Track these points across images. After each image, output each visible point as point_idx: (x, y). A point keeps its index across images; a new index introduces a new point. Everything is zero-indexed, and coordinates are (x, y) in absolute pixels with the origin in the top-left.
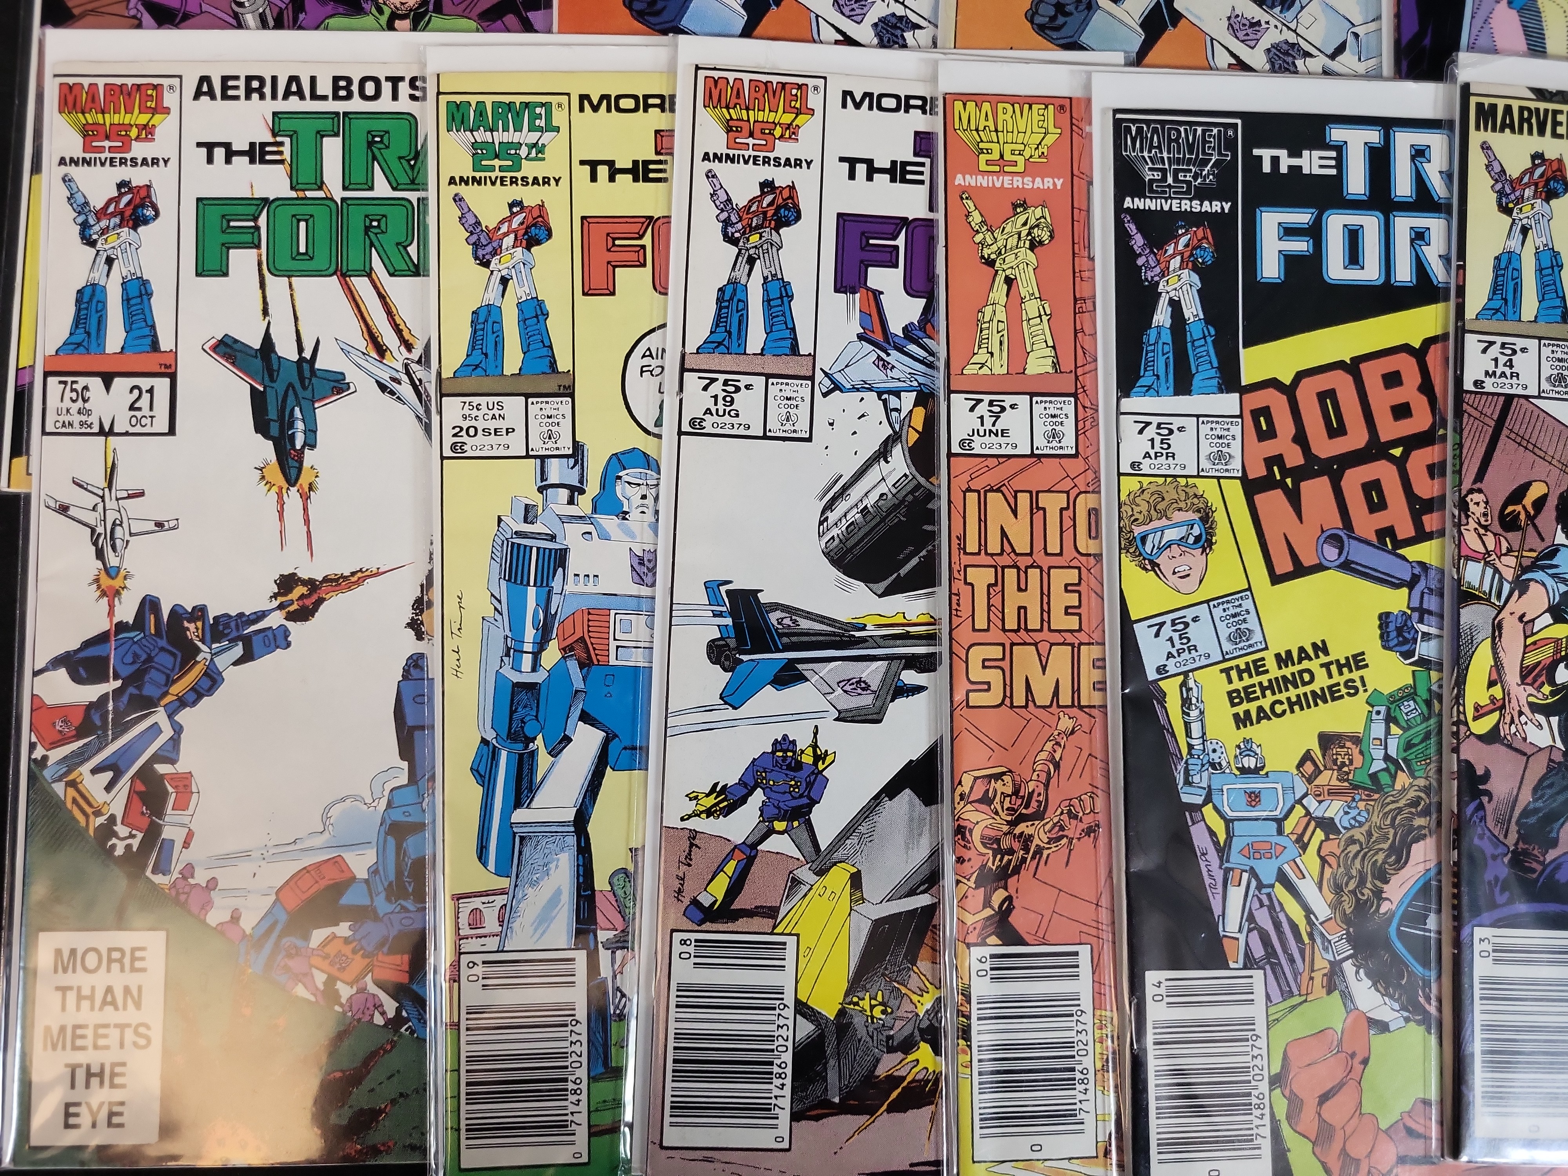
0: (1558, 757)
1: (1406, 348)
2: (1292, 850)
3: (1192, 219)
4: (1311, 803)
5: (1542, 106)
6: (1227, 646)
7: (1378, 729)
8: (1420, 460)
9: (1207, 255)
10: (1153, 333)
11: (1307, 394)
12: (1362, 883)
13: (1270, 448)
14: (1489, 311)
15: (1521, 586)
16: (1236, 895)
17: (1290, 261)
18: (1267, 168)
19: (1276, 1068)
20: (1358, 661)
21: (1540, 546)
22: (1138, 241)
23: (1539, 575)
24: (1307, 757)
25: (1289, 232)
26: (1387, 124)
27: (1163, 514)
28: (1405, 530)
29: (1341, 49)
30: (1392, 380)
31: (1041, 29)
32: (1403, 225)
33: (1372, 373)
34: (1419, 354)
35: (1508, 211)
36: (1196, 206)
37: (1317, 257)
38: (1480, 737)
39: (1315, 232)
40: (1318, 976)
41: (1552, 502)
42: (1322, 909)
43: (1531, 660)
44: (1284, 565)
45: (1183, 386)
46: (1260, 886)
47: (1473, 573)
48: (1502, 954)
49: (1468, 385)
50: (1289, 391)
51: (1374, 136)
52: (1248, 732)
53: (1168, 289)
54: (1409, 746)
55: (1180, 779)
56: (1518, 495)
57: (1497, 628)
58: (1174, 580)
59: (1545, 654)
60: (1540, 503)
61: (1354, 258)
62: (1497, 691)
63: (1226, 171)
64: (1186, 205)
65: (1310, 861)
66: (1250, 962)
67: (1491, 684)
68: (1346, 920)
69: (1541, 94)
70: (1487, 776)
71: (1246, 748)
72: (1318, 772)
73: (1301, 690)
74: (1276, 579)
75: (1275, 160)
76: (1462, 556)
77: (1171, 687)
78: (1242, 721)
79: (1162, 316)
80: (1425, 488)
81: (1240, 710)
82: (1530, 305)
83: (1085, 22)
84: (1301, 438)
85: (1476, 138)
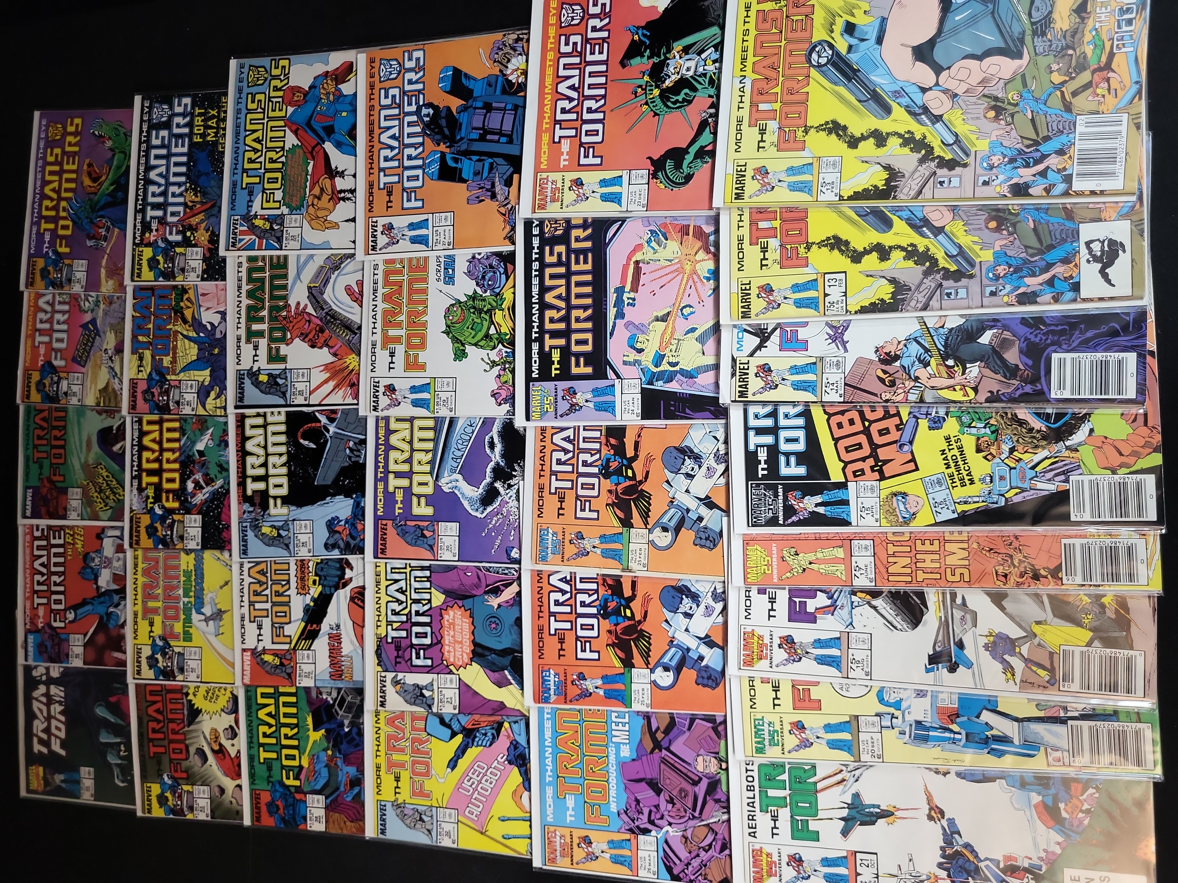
0: (983, 364)
1: (828, 420)
2: (1022, 464)
3: (785, 499)
4: (1003, 457)
5: (738, 374)
6: (944, 487)
7: (974, 431)
8: (869, 415)
9: (798, 494)
10: (828, 513)
11: (847, 457)
12: (1034, 437)
13: (868, 471)
14: (814, 391)
15: (917, 379)
16: (1040, 486)
17: (798, 464)
18: (766, 472)
19: (1109, 472)
20: (948, 439)
21: (901, 372)
22: (794, 519)
23: (912, 373)
24: (985, 458)
25: (788, 464)
26: (747, 429)
27: (894, 510)
28: (896, 420)
29: (715, 437)
30: (840, 426)
31: (715, 546)
32: (782, 422)
33: (838, 433)
34: (830, 415)
35: (777, 386)
36: (781, 498)
37: (797, 454)
38: (976, 394)
39: (787, 455)
40: (1072, 455)
41: (884, 367)
42: (1045, 453)
43: (946, 376)
44: (912, 466)
45: (845, 502)
46: (1037, 476)
47: (912, 397)
48: (1061, 386)
49: (842, 400)
50: (846, 464)
51: (751, 433)
52: (976, 480)
53: (811, 508)
54: (980, 419)
55: (995, 506)
56: (882, 381)
57: (933, 388)
58: (919, 507)
59: (943, 369)
60: (885, 372)
61: (796, 440)
62: (958, 388)
63: (768, 487)
64: (781, 501)
65: (1026, 457)
66: (1067, 481)
67: (955, 390)
68: (1050, 443)
69: (733, 375)
70: (990, 392)
71: (982, 480)
72: (991, 454)
73: (959, 459)
74: (917, 469)
75: (763, 469)
76: (906, 401)
77: (960, 508)
78: (972, 482)
79: (821, 510)
80: (880, 413)
81: (968, 482)
82: (810, 377)
83: (711, 530)
84: (863, 459)
85: (750, 398)
